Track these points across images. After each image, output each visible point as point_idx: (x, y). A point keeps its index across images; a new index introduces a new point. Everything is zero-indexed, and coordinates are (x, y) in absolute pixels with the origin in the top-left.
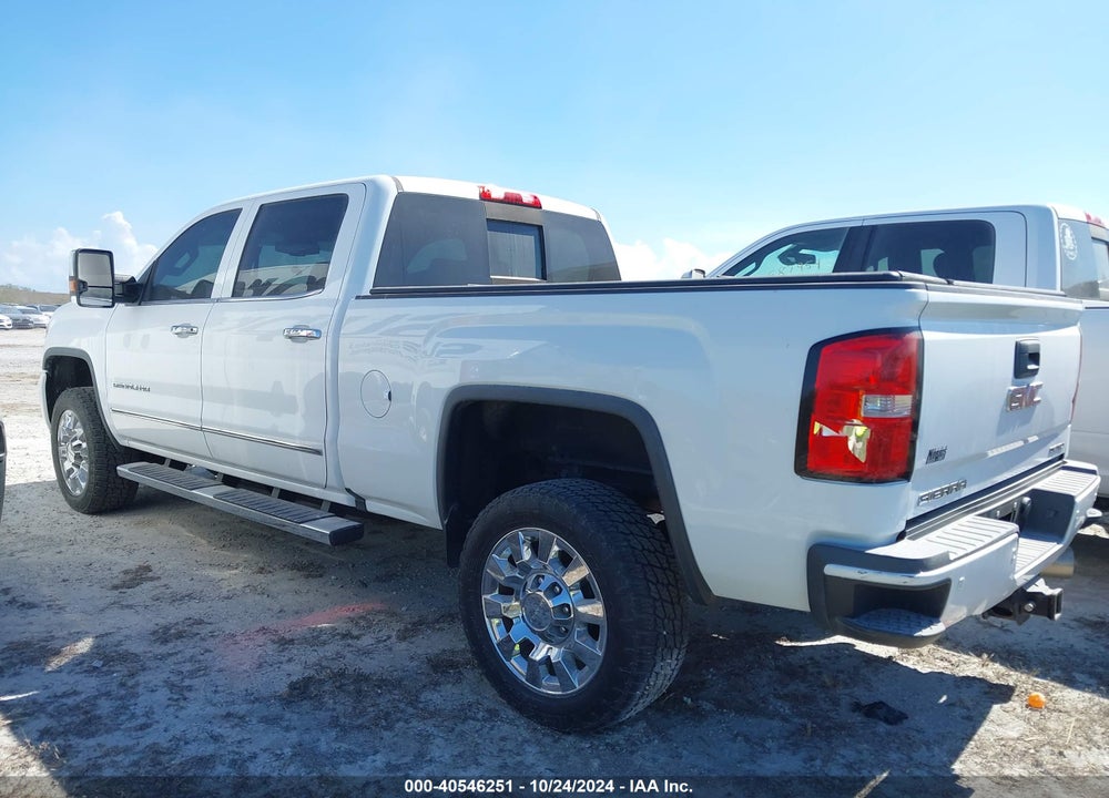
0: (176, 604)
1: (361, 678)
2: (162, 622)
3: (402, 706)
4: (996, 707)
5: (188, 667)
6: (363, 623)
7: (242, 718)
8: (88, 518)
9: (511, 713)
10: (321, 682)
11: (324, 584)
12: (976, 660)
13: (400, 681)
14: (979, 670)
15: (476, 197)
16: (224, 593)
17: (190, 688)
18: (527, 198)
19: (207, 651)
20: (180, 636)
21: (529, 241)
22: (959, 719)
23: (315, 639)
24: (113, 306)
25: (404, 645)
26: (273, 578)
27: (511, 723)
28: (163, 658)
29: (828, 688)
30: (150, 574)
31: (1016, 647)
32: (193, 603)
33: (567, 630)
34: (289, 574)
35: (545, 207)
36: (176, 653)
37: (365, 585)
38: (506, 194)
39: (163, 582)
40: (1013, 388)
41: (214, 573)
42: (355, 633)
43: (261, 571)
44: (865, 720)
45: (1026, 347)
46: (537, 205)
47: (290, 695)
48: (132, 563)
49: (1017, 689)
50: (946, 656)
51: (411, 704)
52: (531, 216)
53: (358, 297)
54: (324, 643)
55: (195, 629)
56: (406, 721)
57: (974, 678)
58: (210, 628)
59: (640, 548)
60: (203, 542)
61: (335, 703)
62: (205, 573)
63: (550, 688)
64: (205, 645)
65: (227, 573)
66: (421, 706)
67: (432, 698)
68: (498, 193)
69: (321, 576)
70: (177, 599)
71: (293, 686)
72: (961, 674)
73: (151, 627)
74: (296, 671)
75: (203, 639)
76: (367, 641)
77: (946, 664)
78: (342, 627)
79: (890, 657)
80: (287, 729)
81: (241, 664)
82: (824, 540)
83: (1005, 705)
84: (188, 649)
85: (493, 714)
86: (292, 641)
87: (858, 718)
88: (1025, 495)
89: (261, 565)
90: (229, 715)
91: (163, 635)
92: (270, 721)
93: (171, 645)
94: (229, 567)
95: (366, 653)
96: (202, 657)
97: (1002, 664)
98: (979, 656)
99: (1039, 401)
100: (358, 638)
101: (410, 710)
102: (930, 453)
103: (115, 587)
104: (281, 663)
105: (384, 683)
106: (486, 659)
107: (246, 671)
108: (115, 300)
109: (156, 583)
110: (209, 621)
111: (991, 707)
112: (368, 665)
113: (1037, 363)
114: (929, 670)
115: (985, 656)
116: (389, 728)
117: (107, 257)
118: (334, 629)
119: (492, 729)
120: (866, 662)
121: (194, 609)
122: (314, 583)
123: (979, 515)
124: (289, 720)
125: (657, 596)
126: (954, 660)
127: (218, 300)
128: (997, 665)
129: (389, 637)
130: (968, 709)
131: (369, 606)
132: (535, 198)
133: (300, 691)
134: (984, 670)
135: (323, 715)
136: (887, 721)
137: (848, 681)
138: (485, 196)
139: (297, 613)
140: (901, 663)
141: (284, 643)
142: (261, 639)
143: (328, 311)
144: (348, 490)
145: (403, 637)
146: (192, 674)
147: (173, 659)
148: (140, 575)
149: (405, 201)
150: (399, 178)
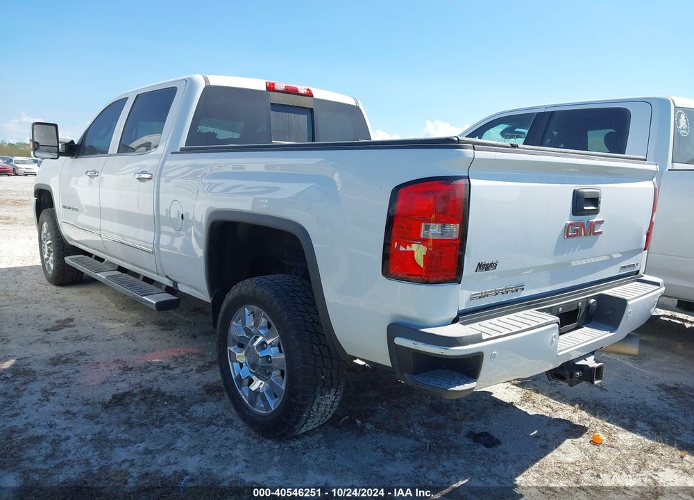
0: (75, 342)
1: (159, 394)
2: (61, 352)
3: (176, 413)
4: (568, 441)
5: (61, 381)
6: (180, 360)
7: (74, 414)
8: (54, 288)
9: (240, 423)
10: (135, 395)
11: (171, 335)
12: (571, 408)
13: (182, 398)
14: (569, 415)
15: (264, 88)
16: (108, 337)
17: (53, 394)
18: (302, 90)
19: (78, 372)
20: (66, 362)
21: (303, 119)
22: (538, 447)
23: (147, 368)
24: (58, 158)
25: (197, 376)
26: (142, 329)
27: (237, 428)
28: (50, 374)
29: (457, 420)
30: (71, 323)
31: (604, 402)
32: (86, 343)
33: (269, 373)
34: (153, 327)
35: (316, 96)
36: (58, 372)
37: (195, 337)
38: (286, 86)
39: (76, 328)
40: (569, 222)
41: (108, 324)
42: (172, 366)
43: (138, 324)
44: (472, 443)
45: (583, 193)
46: (309, 94)
47: (110, 402)
48: (63, 316)
49: (589, 430)
50: (551, 404)
51: (182, 413)
52: (305, 102)
53: (172, 153)
54: (150, 371)
55: (77, 358)
56: (173, 423)
57: (564, 420)
58: (87, 358)
59: (311, 321)
60: (113, 305)
61: (136, 409)
62: (104, 324)
63: (260, 409)
64: (79, 368)
65: (116, 325)
66: (187, 414)
67: (198, 410)
68: (280, 86)
69: (171, 330)
70: (79, 339)
71: (114, 397)
72: (556, 417)
73: (52, 355)
74: (123, 387)
75: (79, 365)
76: (177, 371)
77: (549, 409)
78: (165, 361)
79: (512, 403)
80: (97, 423)
81: (93, 381)
82: (399, 320)
83: (574, 440)
84: (66, 369)
85: (229, 422)
86: (131, 369)
87: (469, 442)
88: (592, 297)
89: (139, 321)
90: (67, 412)
91: (56, 361)
92: (90, 417)
93: (58, 367)
94: (120, 321)
95: (172, 379)
96: (72, 376)
97: (587, 412)
98: (573, 405)
99: (601, 233)
100: (172, 369)
101: (180, 416)
102: (480, 265)
103: (46, 330)
104: (117, 382)
105: (172, 399)
106: (228, 387)
107: (94, 386)
108: (60, 154)
109: (72, 329)
110: (89, 354)
111: (564, 440)
112: (167, 388)
113: (597, 205)
114: (535, 413)
115: (577, 406)
116: (160, 427)
117: (54, 128)
118: (161, 362)
119: (223, 432)
120: (494, 405)
121: (83, 346)
122: (166, 333)
123: (537, 310)
124: (102, 418)
125: (318, 353)
126: (555, 407)
127: (110, 155)
128: (584, 413)
129: (191, 370)
130: (548, 441)
131: (190, 350)
132: (308, 90)
133: (119, 400)
134: (573, 415)
135: (124, 416)
136: (486, 445)
137: (475, 417)
138: (270, 88)
139: (144, 352)
140: (518, 407)
141: (126, 369)
142: (114, 366)
143: (156, 162)
144: (167, 277)
145: (199, 371)
146: (60, 386)
147: (55, 375)
148: (67, 323)
149: (210, 91)
150: (208, 76)
